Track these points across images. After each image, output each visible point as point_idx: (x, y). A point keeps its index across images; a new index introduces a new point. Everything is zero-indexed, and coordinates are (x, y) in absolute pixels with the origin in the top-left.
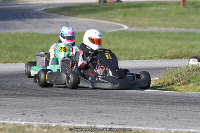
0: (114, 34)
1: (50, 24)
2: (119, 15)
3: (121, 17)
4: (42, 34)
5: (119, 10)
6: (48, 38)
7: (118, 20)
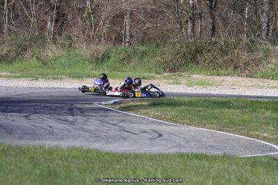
0: (254, 162)
1: (125, 134)
2: (268, 124)
3: (271, 127)
4: (107, 153)
5: (268, 114)
6: (119, 162)
7: (265, 135)
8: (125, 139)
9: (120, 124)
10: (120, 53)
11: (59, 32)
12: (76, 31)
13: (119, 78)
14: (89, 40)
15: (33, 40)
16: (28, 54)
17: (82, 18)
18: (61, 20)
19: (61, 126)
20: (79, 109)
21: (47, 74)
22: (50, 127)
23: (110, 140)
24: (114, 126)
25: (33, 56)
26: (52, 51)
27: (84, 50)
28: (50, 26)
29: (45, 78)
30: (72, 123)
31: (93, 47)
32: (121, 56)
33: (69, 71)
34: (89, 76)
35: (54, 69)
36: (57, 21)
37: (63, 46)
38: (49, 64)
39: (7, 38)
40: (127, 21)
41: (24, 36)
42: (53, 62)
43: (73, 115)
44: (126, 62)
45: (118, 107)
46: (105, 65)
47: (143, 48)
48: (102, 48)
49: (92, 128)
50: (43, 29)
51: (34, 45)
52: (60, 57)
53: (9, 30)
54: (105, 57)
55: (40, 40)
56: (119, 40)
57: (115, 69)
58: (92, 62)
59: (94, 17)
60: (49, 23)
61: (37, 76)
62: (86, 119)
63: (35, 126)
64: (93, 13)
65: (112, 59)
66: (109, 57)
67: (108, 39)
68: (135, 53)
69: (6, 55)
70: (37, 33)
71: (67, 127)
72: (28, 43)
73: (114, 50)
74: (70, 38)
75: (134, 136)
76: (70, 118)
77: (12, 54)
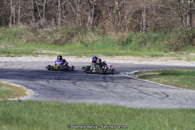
8: (142, 98)
9: (139, 88)
10: (139, 38)
11: (96, 23)
12: (108, 23)
13: (138, 55)
14: (117, 29)
15: (79, 29)
16: (75, 39)
17: (112, 14)
18: (97, 15)
19: (98, 89)
20: (110, 77)
21: (88, 53)
22: (90, 90)
23: (132, 99)
24: (135, 90)
25: (78, 41)
26: (91, 37)
27: (114, 36)
28: (90, 19)
29: (87, 56)
30: (105, 87)
31: (120, 34)
32: (140, 40)
33: (103, 51)
34: (117, 55)
35: (92, 49)
36: (95, 16)
37: (99, 33)
38: (89, 46)
39: (60, 28)
40: (144, 15)
41: (72, 26)
42: (92, 45)
43: (106, 82)
44: (143, 44)
45: (137, 76)
46: (128, 47)
47: (155, 35)
48: (126, 35)
49: (119, 91)
50: (85, 21)
51: (79, 32)
52: (97, 41)
53: (62, 22)
54: (129, 41)
55: (83, 29)
56: (138, 29)
57: (135, 49)
58: (119, 44)
59: (121, 13)
60: (89, 17)
61: (80, 54)
62: (115, 84)
63: (80, 90)
64: (120, 10)
65: (133, 43)
66: (131, 41)
67: (131, 28)
68: (149, 38)
69: (60, 40)
70: (81, 25)
71: (102, 90)
72: (75, 31)
73: (134, 36)
74: (104, 28)
75: (149, 97)
76: (104, 84)
77: (64, 39)
